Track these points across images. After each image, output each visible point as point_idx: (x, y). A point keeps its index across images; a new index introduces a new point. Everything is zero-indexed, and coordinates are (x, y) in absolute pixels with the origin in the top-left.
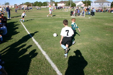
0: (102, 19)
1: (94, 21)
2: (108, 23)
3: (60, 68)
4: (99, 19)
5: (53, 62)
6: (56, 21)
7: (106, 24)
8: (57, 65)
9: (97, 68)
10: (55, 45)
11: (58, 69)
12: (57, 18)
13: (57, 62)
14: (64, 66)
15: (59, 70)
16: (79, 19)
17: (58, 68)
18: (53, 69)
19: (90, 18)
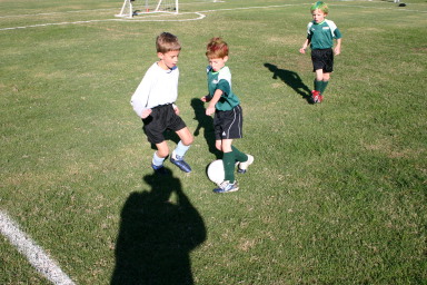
0: (253, 17)
1: (221, 29)
2: (281, 35)
3: (74, 265)
4: (243, 17)
5: (38, 240)
6: (43, 44)
7: (274, 40)
8: (54, 252)
9: (241, 236)
10: (42, 160)
11: (64, 269)
12: (44, 29)
13: (54, 241)
14: (90, 254)
15: (70, 276)
16: (153, 24)
17: (63, 265)
18: (37, 276)
19: (203, 16)
